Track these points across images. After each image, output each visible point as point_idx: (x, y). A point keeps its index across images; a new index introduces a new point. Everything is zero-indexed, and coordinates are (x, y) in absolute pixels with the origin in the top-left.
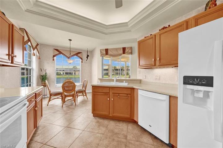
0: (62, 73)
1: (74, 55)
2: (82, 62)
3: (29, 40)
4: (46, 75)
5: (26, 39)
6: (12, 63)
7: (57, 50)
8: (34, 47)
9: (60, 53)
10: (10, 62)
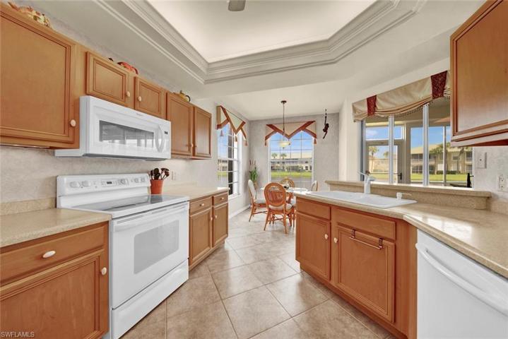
0: (304, 168)
1: (299, 130)
2: (315, 142)
3: (228, 120)
4: (255, 172)
5: (223, 118)
6: (194, 155)
7: (271, 126)
8: (236, 128)
9: (276, 130)
10: (191, 154)
